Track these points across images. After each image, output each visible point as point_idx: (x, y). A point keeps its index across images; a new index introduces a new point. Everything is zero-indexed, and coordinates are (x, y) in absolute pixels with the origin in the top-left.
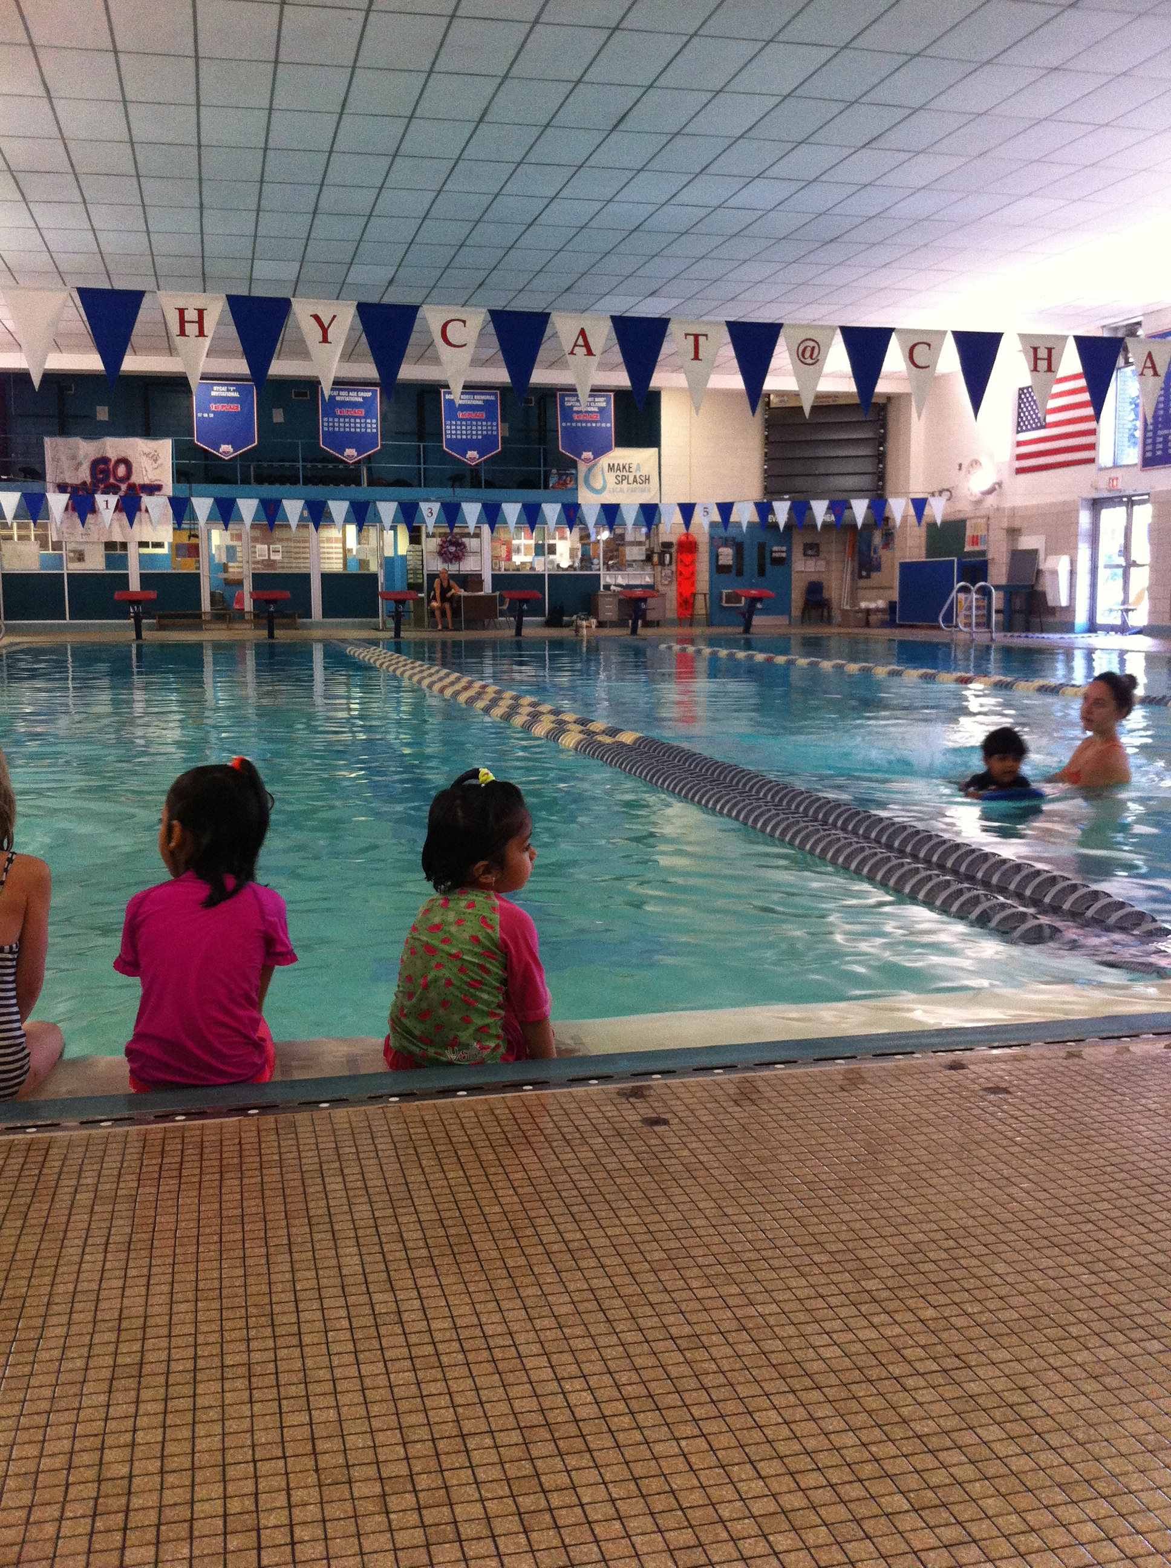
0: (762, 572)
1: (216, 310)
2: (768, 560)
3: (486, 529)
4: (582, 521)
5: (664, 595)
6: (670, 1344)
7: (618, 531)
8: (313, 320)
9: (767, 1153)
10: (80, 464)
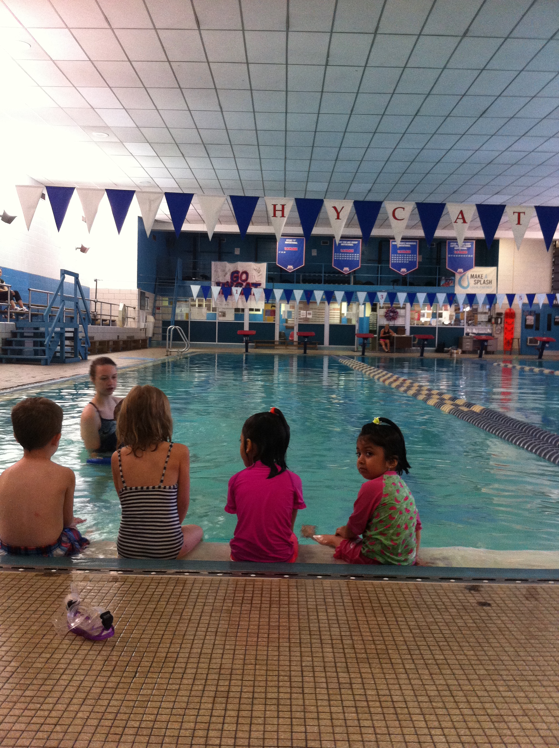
0: (549, 328)
1: (290, 205)
2: (552, 324)
3: (408, 305)
4: (456, 302)
5: (497, 339)
6: (486, 718)
7: (474, 307)
8: (333, 209)
9: (543, 626)
10: (226, 274)
